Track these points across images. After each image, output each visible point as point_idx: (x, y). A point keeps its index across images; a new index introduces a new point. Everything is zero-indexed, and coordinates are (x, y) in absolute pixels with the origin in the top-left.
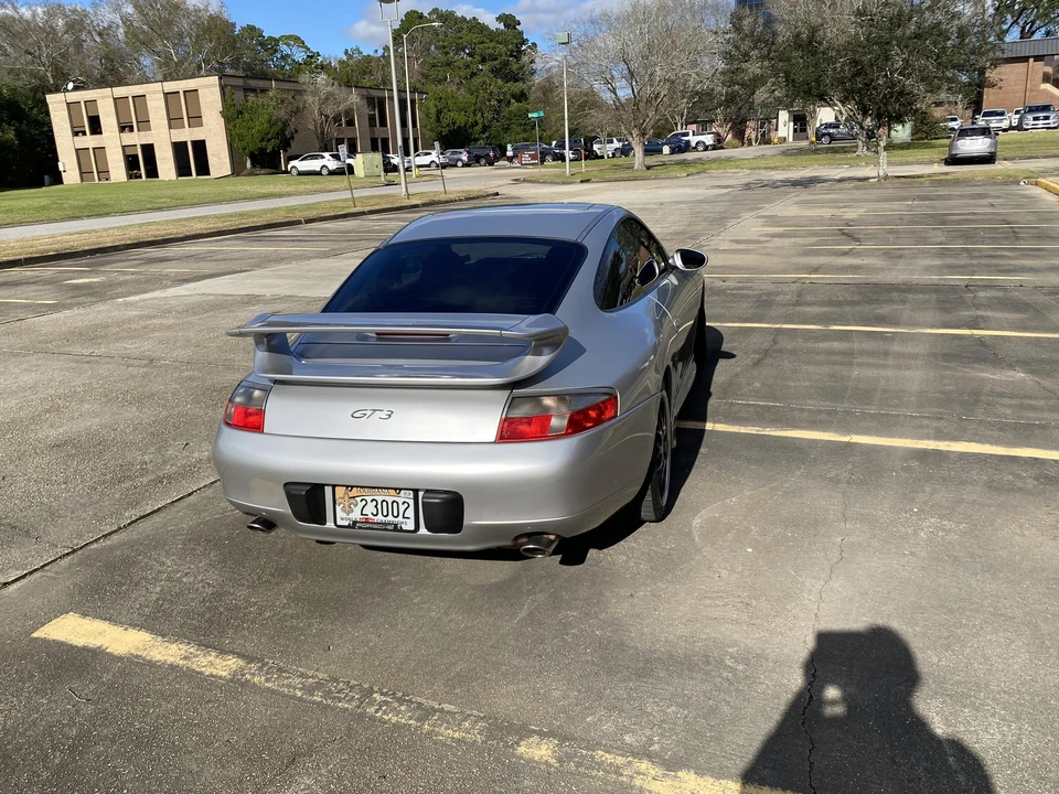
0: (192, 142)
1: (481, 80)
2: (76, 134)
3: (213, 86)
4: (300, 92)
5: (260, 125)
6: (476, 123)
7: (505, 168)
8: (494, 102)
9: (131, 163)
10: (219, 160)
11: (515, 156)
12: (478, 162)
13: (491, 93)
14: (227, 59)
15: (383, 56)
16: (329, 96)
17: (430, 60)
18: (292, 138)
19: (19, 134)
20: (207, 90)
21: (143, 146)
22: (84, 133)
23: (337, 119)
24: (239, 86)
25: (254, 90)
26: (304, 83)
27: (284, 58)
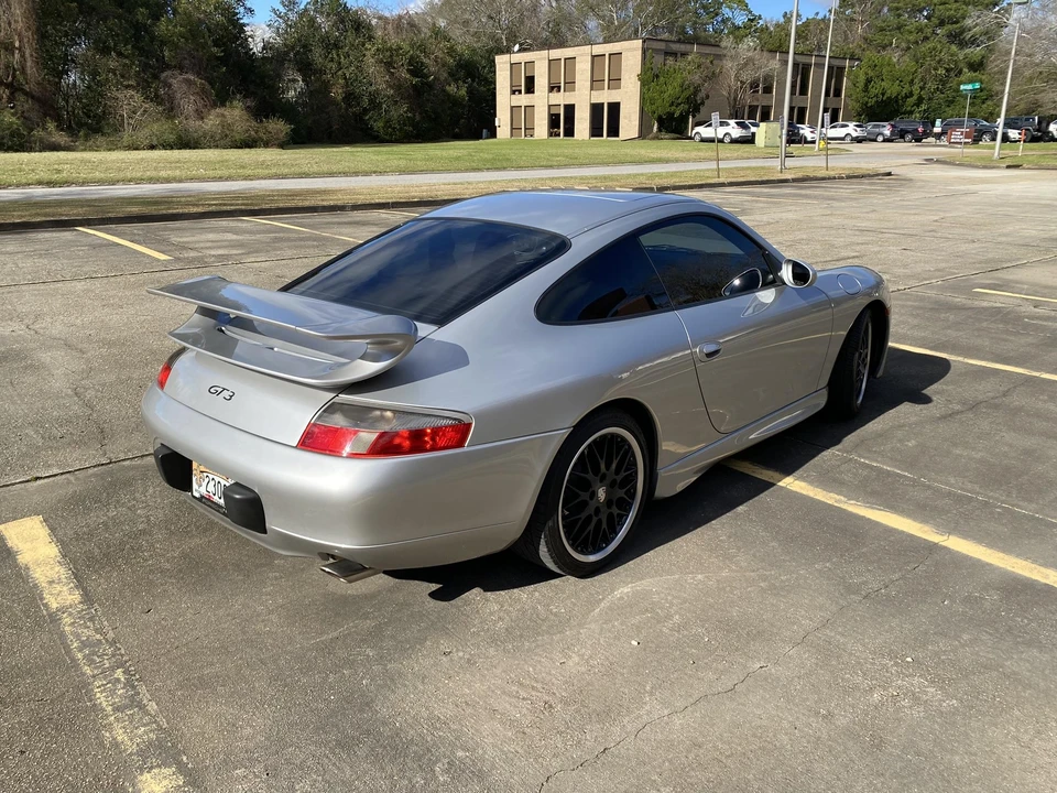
0: (609, 104)
1: (931, 45)
2: (513, 92)
3: (635, 49)
4: (719, 57)
5: (672, 90)
6: (911, 94)
7: (929, 145)
8: (941, 71)
9: (554, 121)
10: (629, 123)
11: (943, 133)
12: (902, 137)
13: (941, 60)
14: (664, 22)
15: (823, 20)
16: (750, 61)
17: (879, 23)
18: (703, 103)
19: (470, 92)
20: (629, 54)
21: (566, 107)
22: (520, 92)
23: (754, 85)
24: (660, 50)
25: (674, 54)
26: (726, 48)
27: (724, 21)
